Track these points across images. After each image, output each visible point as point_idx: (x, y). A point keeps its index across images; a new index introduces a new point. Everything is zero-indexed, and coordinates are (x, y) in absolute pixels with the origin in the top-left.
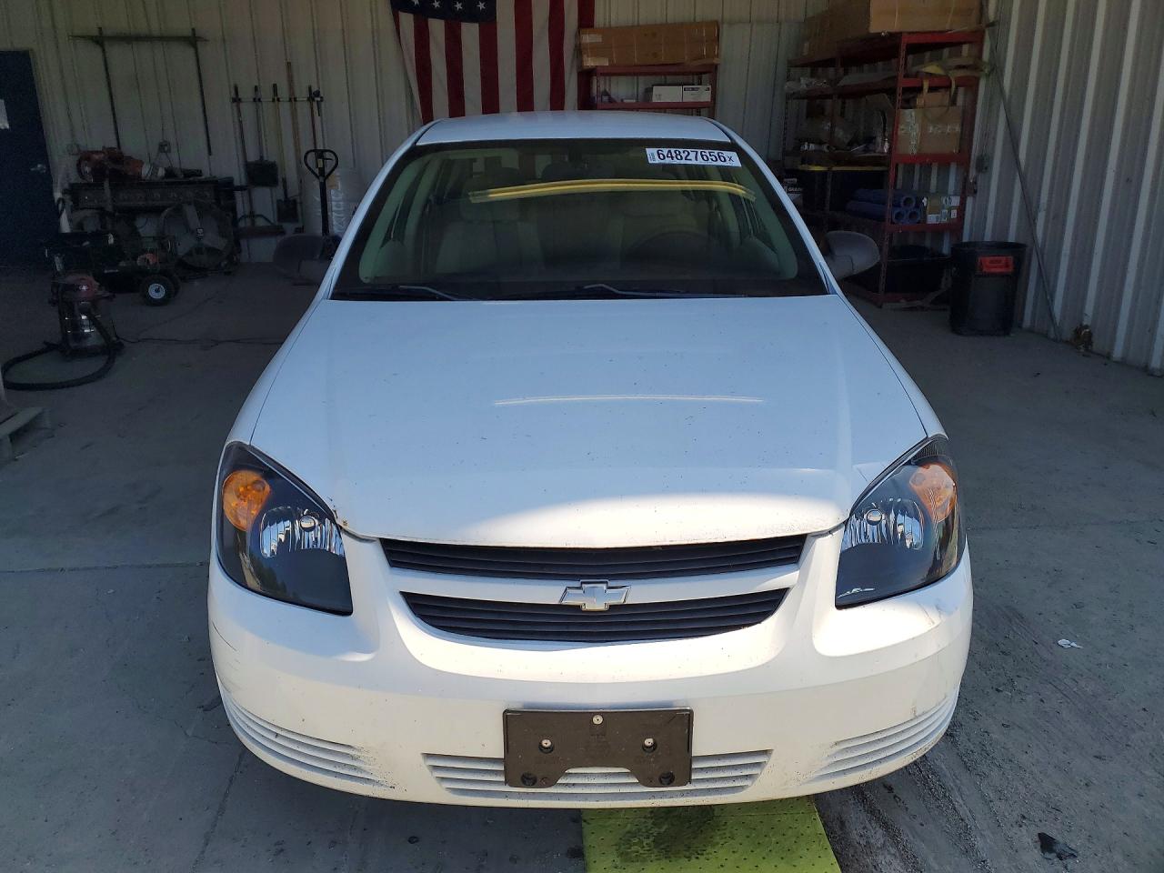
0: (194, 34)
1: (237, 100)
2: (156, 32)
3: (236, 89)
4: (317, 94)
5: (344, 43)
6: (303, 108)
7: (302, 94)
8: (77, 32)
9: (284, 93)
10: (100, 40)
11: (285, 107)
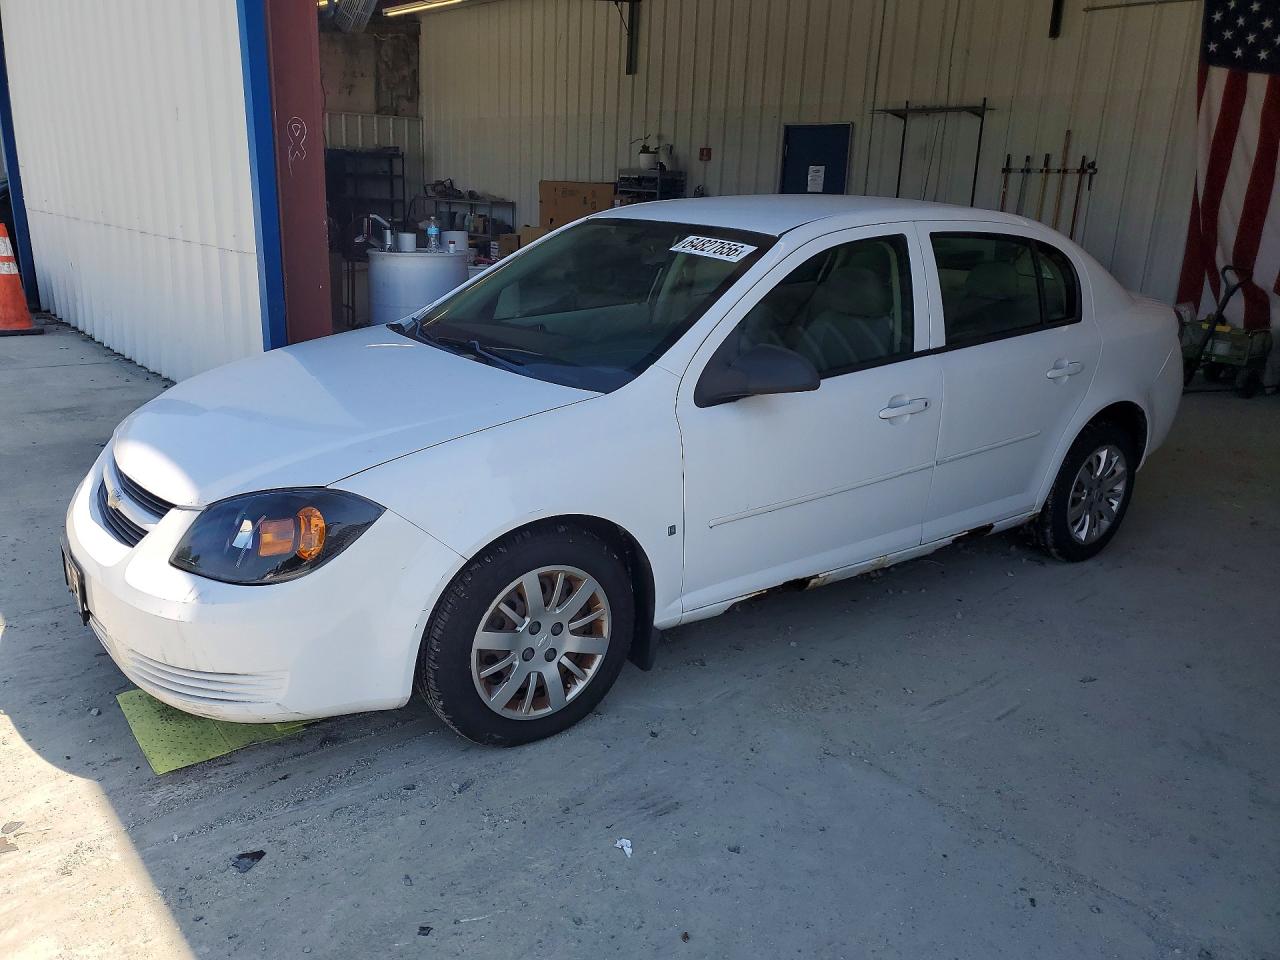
0: (984, 104)
1: (1007, 170)
2: (953, 103)
3: (1009, 159)
4: (1092, 165)
5: (1138, 106)
6: (1072, 180)
7: (1074, 164)
8: (890, 107)
9: (1055, 164)
10: (902, 114)
11: (1054, 179)
